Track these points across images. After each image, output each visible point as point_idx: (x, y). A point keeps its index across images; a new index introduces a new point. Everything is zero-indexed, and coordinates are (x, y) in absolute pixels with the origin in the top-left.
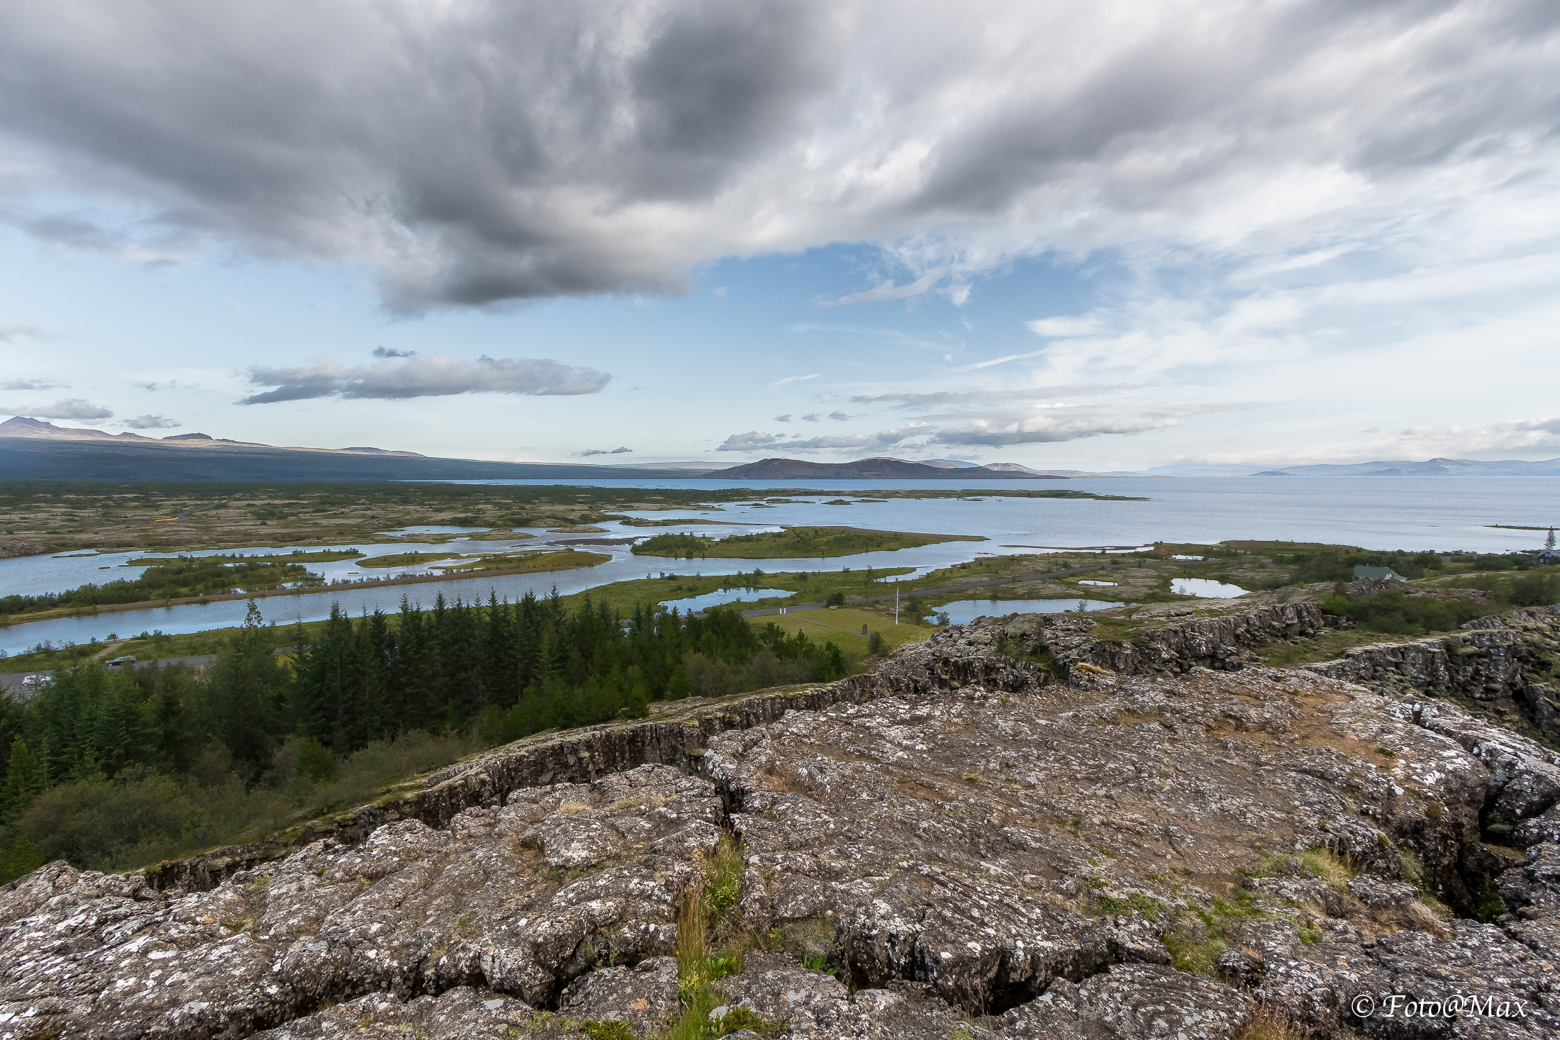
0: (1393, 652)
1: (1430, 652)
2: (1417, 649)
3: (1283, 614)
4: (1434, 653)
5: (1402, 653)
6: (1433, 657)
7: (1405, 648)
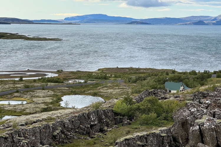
0: (140, 138)
1: (161, 137)
2: (154, 135)
3: (89, 118)
4: (163, 137)
5: (146, 138)
6: (163, 139)
7: (148, 135)
